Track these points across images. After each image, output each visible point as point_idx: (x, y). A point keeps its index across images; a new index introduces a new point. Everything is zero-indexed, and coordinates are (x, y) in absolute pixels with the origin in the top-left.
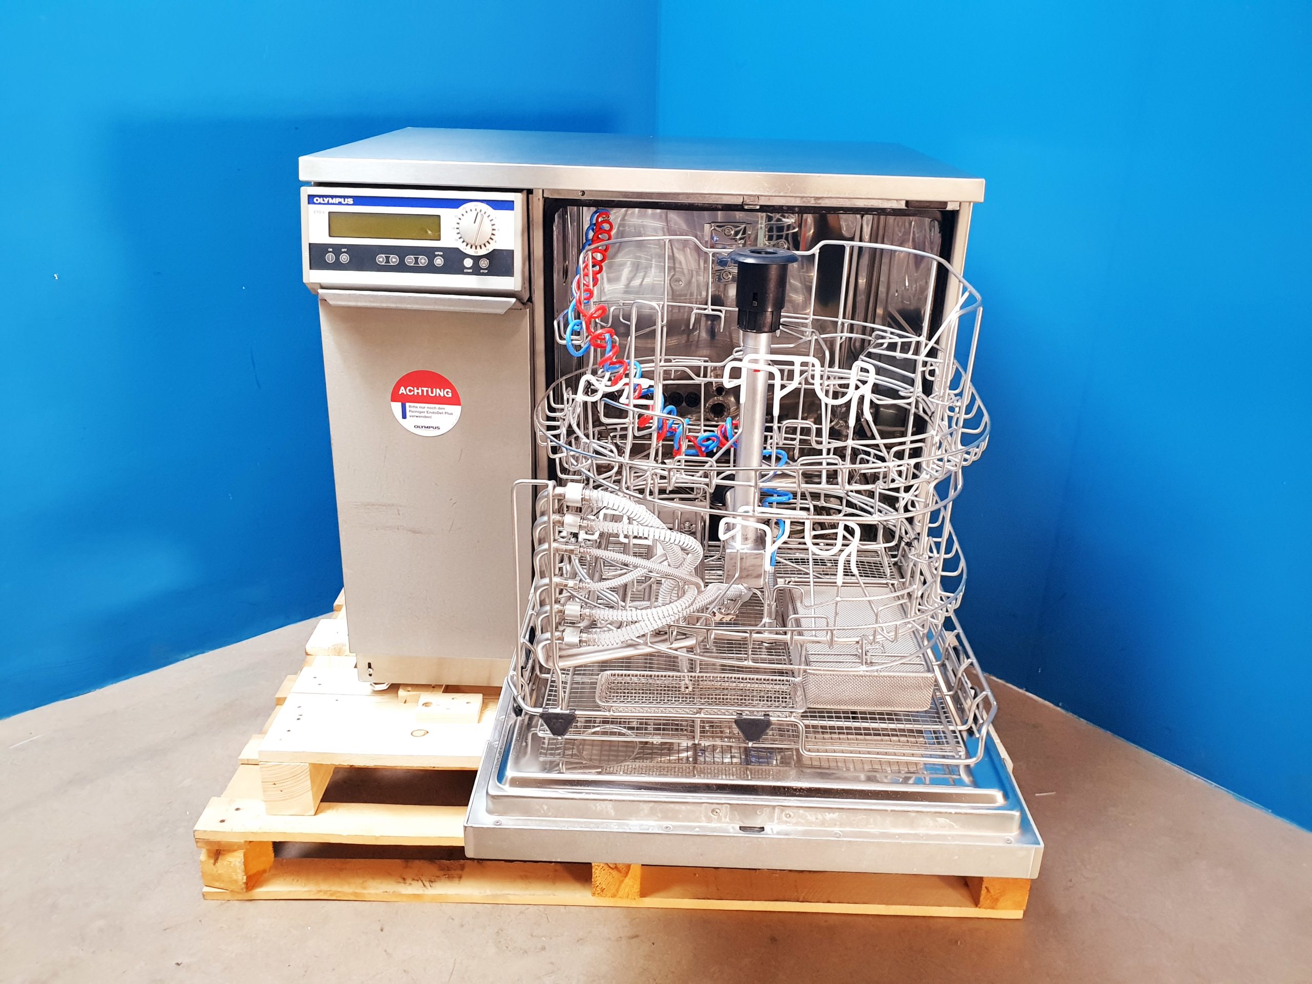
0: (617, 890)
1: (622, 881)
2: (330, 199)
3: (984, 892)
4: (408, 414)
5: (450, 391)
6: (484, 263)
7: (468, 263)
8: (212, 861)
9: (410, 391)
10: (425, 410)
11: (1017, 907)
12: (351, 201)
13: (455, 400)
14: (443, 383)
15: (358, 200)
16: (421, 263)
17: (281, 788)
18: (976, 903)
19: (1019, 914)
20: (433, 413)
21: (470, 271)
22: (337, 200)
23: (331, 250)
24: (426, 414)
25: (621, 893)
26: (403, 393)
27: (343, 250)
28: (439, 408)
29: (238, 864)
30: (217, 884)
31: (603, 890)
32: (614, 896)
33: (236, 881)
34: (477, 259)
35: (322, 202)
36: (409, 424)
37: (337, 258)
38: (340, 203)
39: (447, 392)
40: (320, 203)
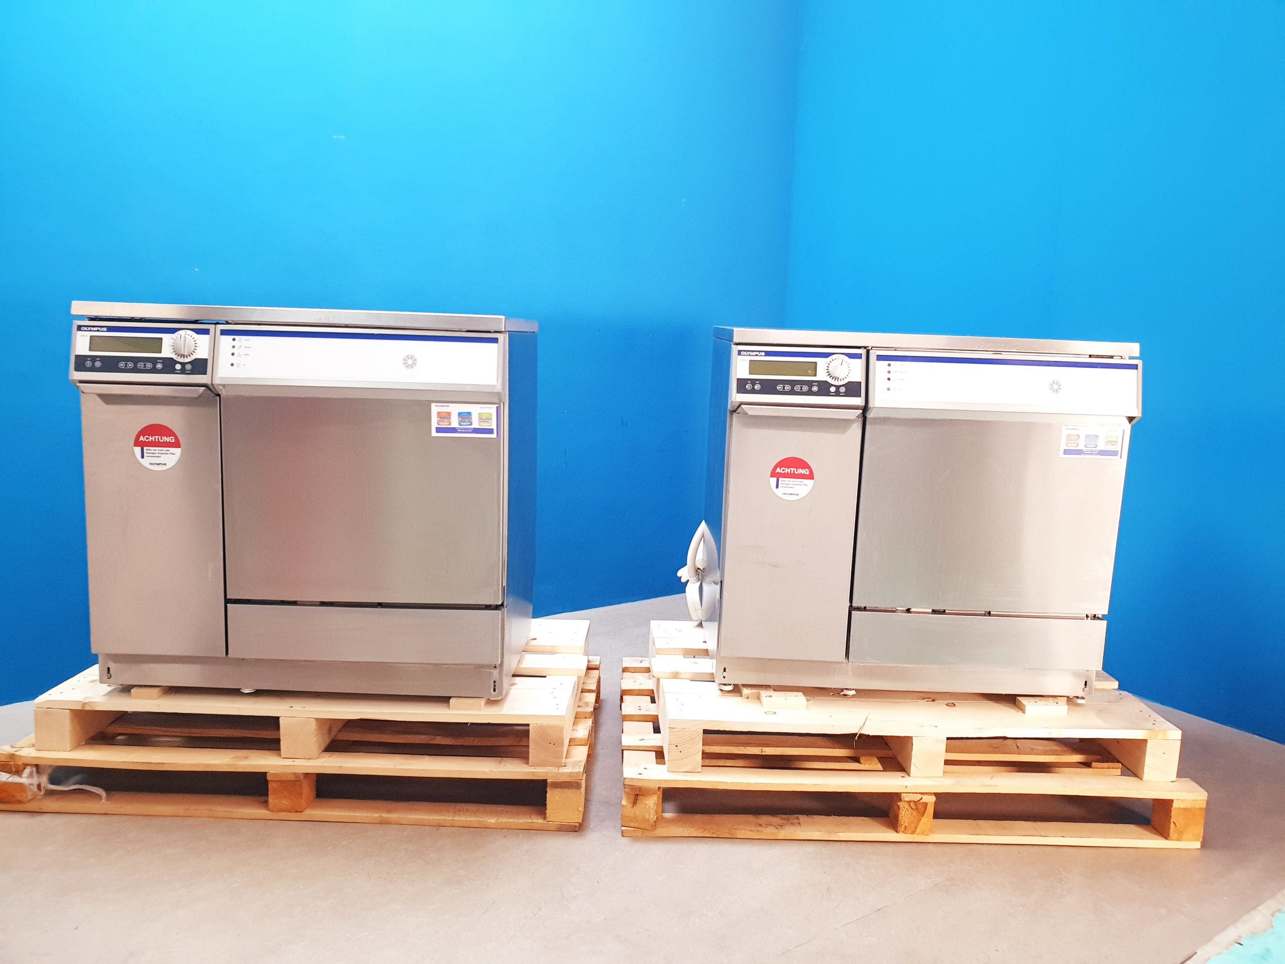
0: (916, 828)
1: (920, 820)
2: (751, 353)
3: (1172, 826)
4: (780, 485)
5: (808, 470)
6: (842, 390)
7: (833, 389)
8: (632, 805)
9: (783, 470)
10: (791, 482)
11: (1196, 839)
13: (811, 476)
14: (804, 465)
15: (768, 354)
16: (804, 389)
17: (680, 750)
18: (1165, 835)
19: (1198, 845)
20: (796, 485)
21: (834, 394)
22: (755, 353)
23: (749, 382)
24: (791, 486)
25: (918, 830)
26: (778, 472)
27: (757, 382)
28: (800, 482)
29: (652, 805)
30: (632, 824)
31: (906, 827)
32: (913, 833)
33: (648, 820)
34: (838, 387)
35: (746, 354)
36: (779, 492)
37: (753, 387)
38: (757, 355)
39: (806, 471)
40: (744, 355)
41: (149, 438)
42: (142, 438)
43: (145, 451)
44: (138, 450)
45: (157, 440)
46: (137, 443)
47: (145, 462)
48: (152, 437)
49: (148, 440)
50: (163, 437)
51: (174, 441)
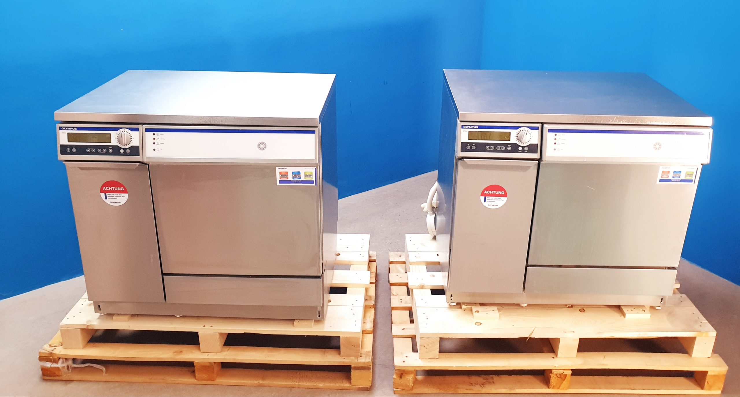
0: (560, 386)
1: (562, 382)
2: (469, 127)
3: (706, 383)
4: (486, 200)
5: (504, 192)
6: (526, 149)
7: (520, 149)
8: (399, 378)
9: (489, 192)
10: (493, 199)
11: (719, 389)
12: (477, 127)
13: (505, 195)
14: (502, 189)
15: (480, 127)
16: (503, 149)
17: (427, 348)
18: (702, 388)
19: (719, 392)
20: (496, 200)
21: (521, 152)
22: (472, 127)
23: (469, 144)
24: (493, 201)
25: (561, 387)
26: (486, 193)
27: (473, 145)
28: (499, 198)
29: (411, 379)
30: (400, 387)
31: (554, 386)
32: (558, 388)
33: (408, 386)
34: (523, 147)
36: (486, 204)
37: (471, 147)
38: (473, 128)
39: (503, 193)
40: (466, 128)
41: (109, 188)
42: (104, 188)
43: (107, 195)
44: (103, 195)
45: (113, 189)
46: (102, 191)
47: (108, 201)
48: (110, 188)
49: (108, 189)
50: (117, 188)
51: (123, 190)
